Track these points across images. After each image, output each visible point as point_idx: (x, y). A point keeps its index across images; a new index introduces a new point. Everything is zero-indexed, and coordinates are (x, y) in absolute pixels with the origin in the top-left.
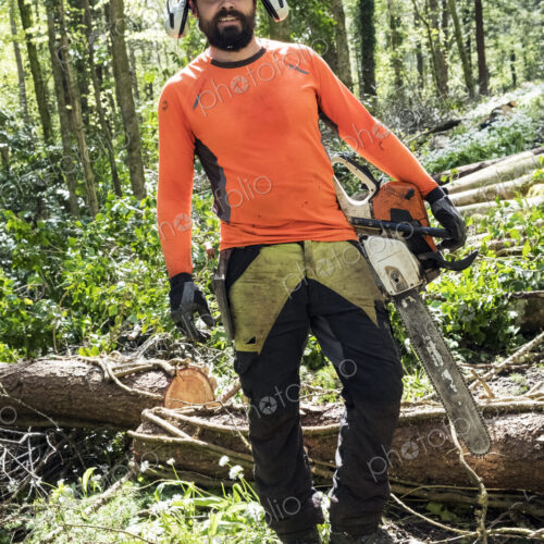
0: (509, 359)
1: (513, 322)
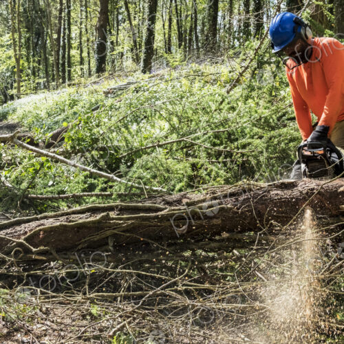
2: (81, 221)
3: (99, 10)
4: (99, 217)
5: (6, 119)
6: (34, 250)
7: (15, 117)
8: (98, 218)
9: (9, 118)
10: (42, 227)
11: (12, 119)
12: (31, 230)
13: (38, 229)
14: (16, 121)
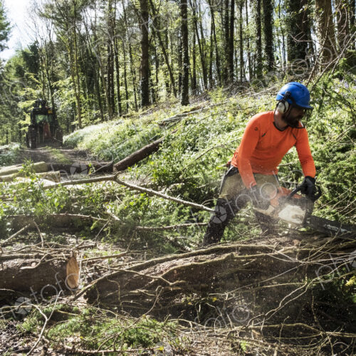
0: (7, 240)
1: (8, 226)
2: (209, 261)
3: (141, 55)
4: (224, 256)
5: (77, 146)
6: (171, 284)
7: (84, 145)
8: (224, 258)
9: (79, 145)
10: (176, 267)
11: (82, 147)
12: (166, 270)
13: (171, 269)
14: (86, 148)
